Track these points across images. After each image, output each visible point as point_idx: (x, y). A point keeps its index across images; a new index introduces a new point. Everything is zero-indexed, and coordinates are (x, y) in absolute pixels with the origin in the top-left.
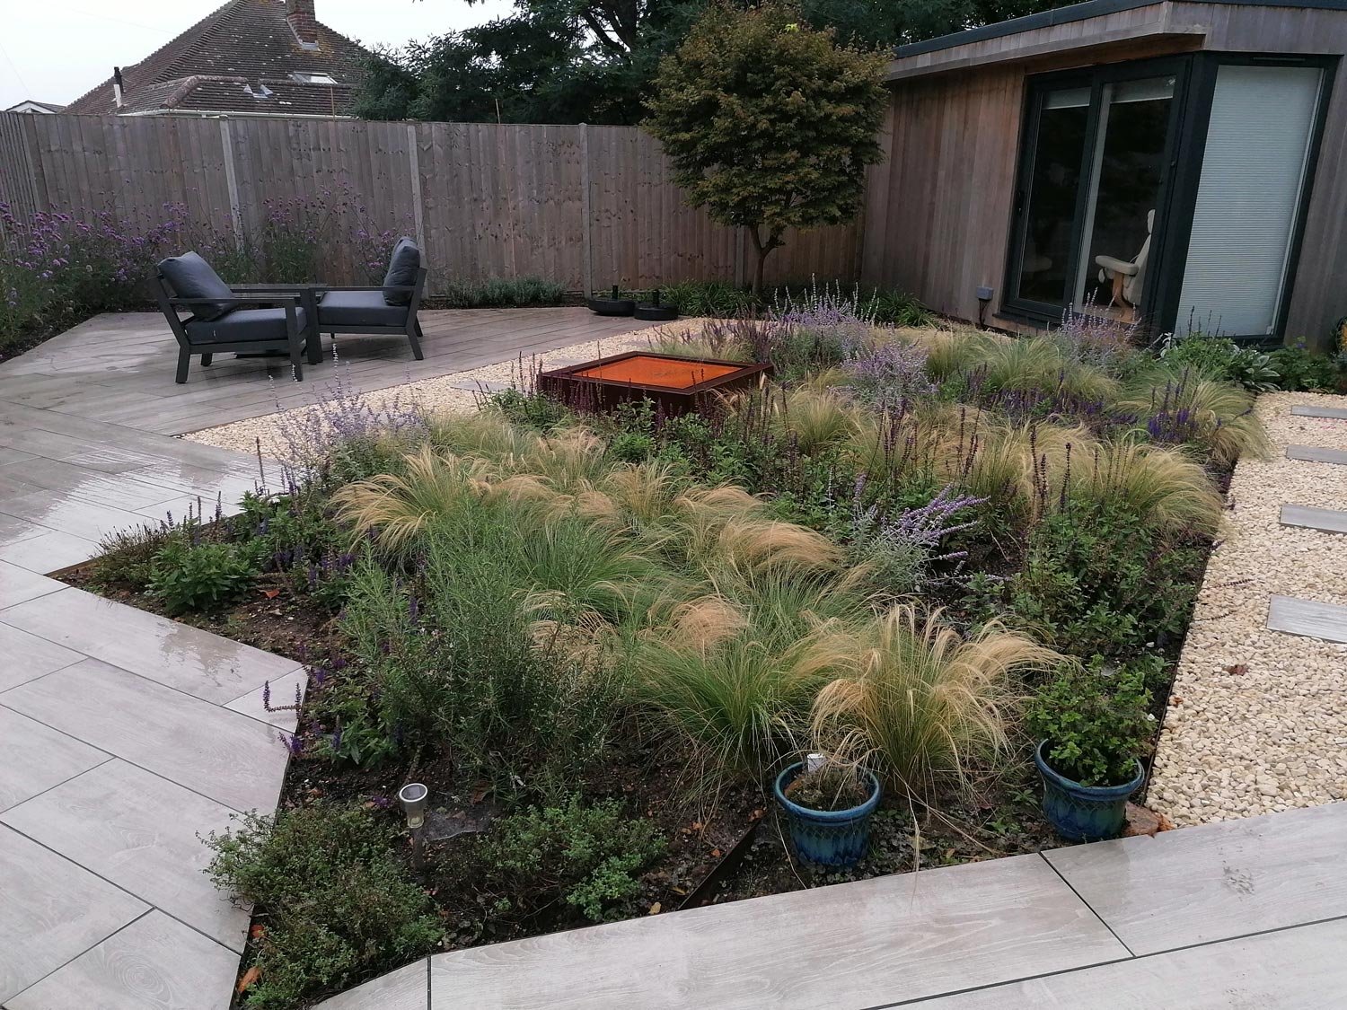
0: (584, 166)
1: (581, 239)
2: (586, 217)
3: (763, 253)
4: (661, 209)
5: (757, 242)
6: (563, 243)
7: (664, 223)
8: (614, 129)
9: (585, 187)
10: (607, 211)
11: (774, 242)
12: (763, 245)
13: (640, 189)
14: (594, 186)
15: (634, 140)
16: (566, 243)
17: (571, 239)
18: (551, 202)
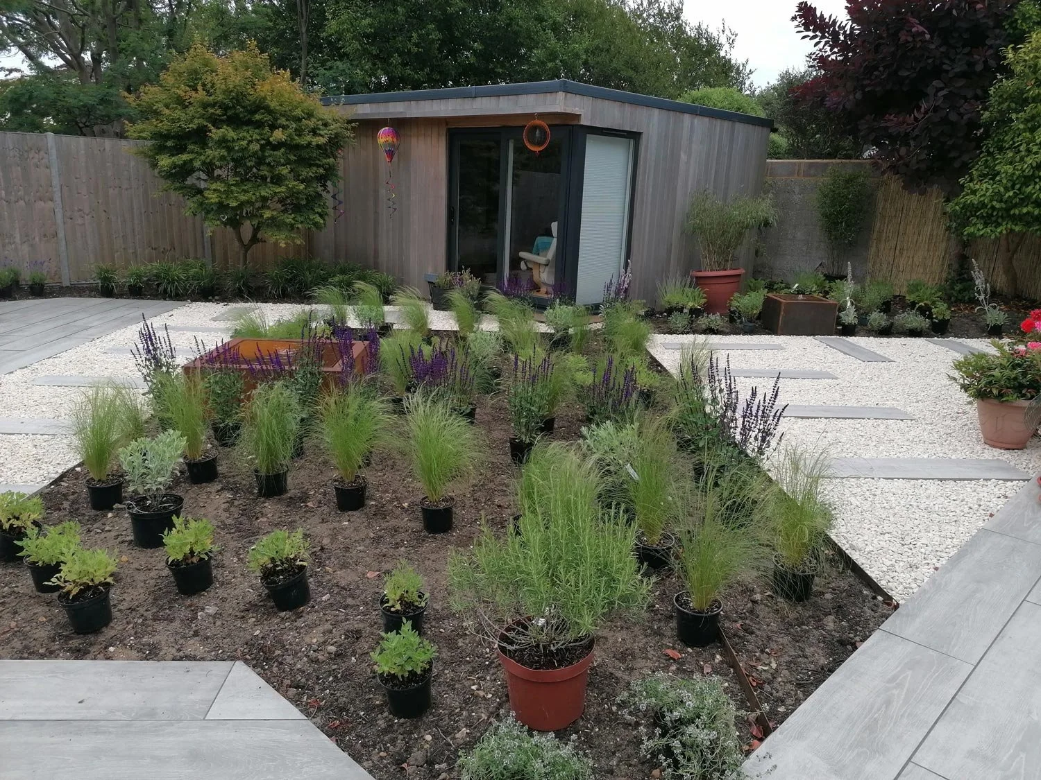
0: (54, 171)
1: (55, 235)
2: (59, 216)
3: (247, 248)
4: (133, 209)
5: (240, 240)
6: (37, 239)
7: (136, 222)
8: (82, 140)
9: (57, 189)
10: (80, 210)
11: (254, 239)
12: (246, 242)
13: (111, 191)
14: (65, 188)
15: (102, 149)
16: (40, 240)
17: (45, 236)
18: (22, 203)
